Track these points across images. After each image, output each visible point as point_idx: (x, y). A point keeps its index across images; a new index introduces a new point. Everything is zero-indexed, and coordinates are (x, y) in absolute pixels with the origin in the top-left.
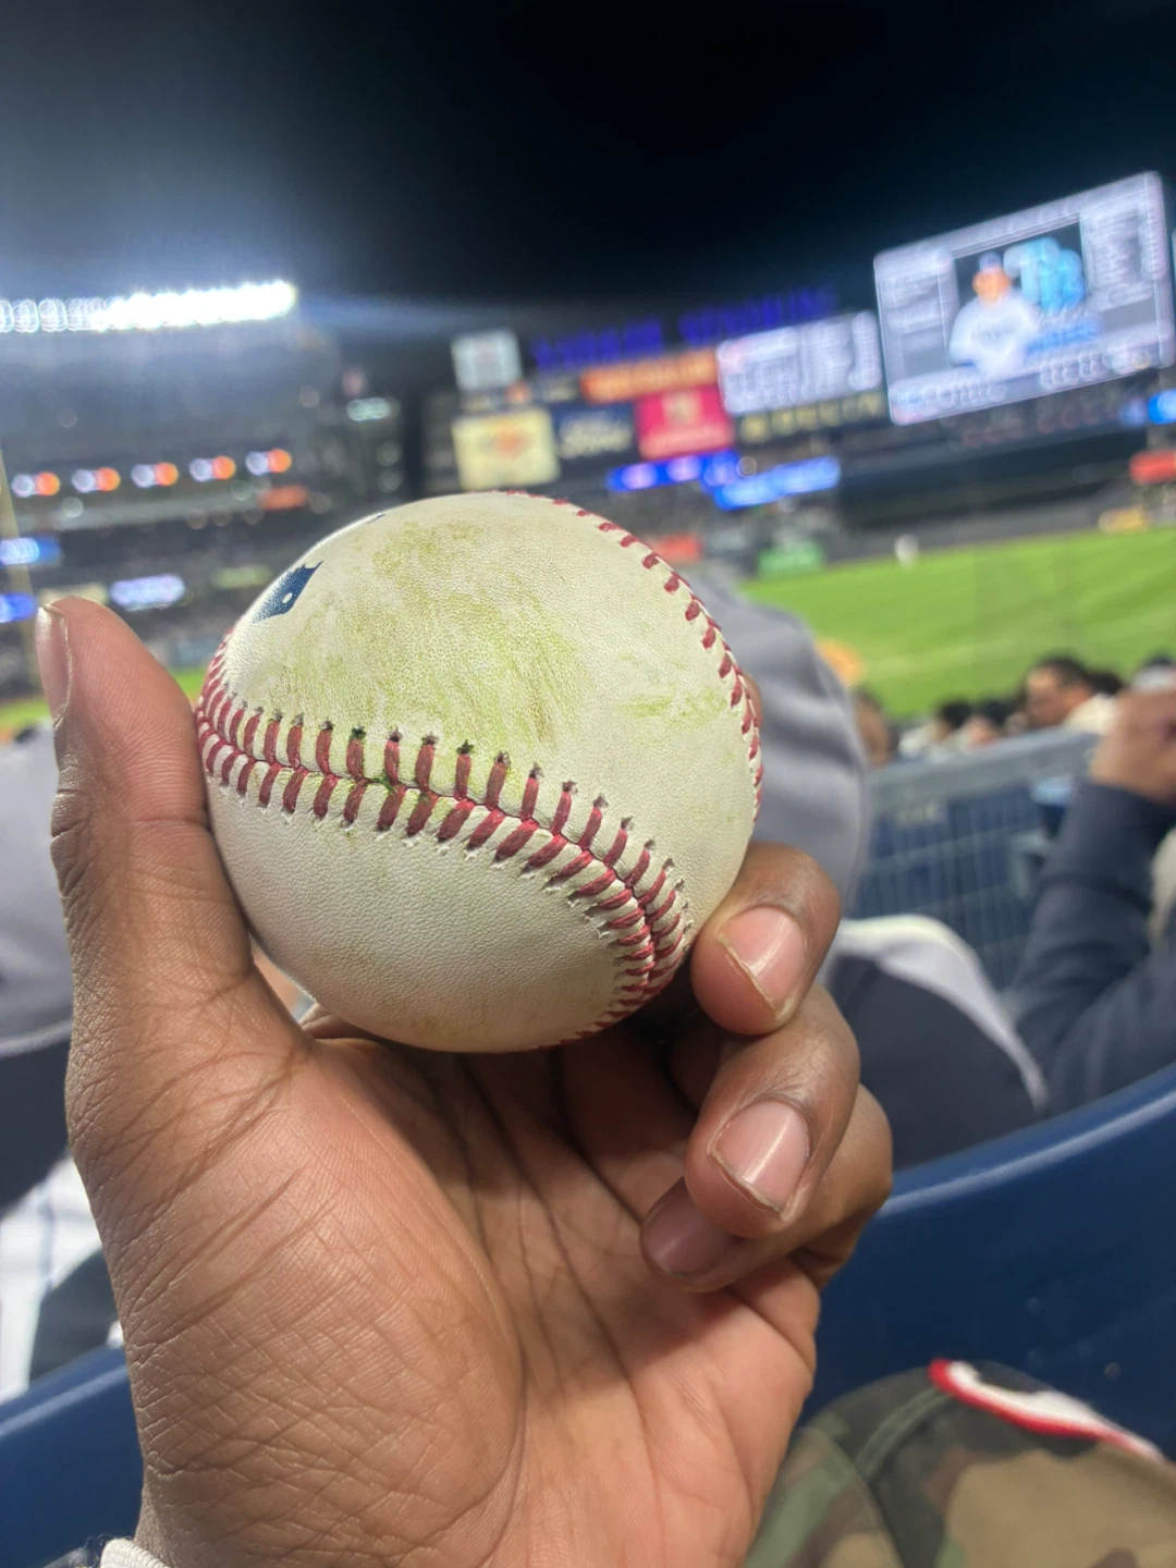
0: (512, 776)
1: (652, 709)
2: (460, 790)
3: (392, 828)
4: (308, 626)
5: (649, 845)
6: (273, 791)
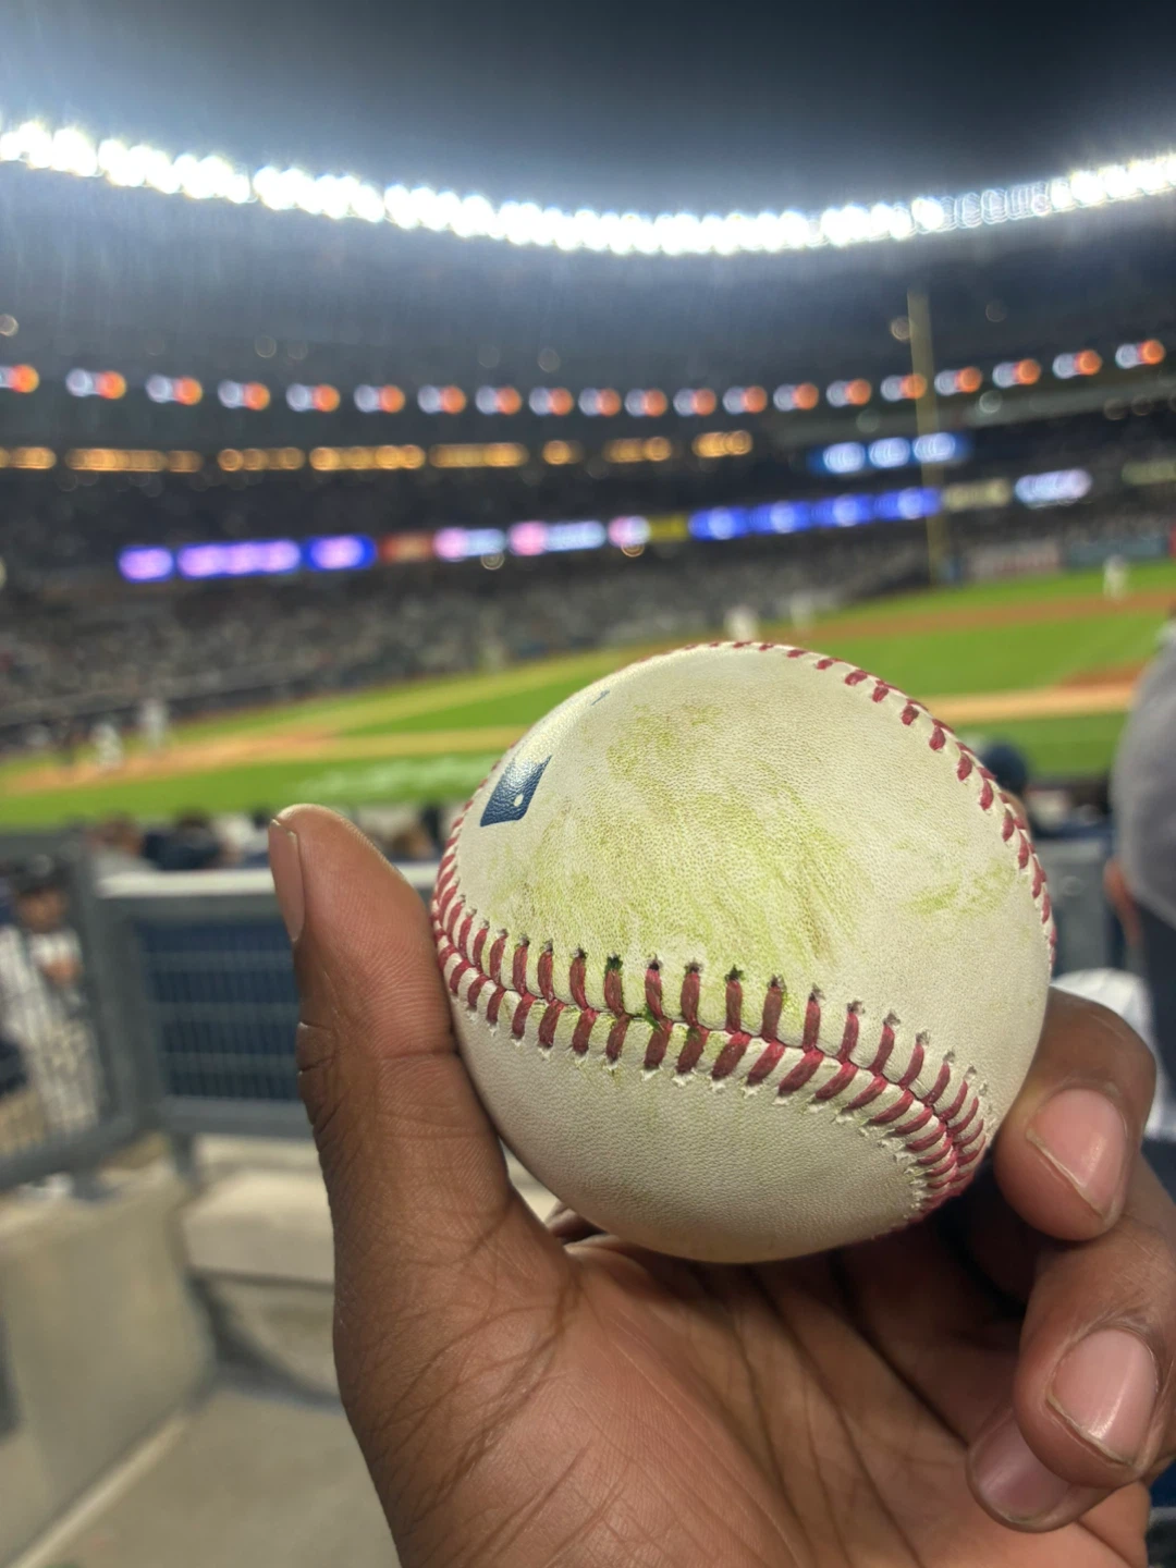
0: (789, 1003)
1: (939, 903)
2: (733, 1023)
3: (661, 1067)
4: (545, 838)
5: (950, 1056)
6: (526, 1025)
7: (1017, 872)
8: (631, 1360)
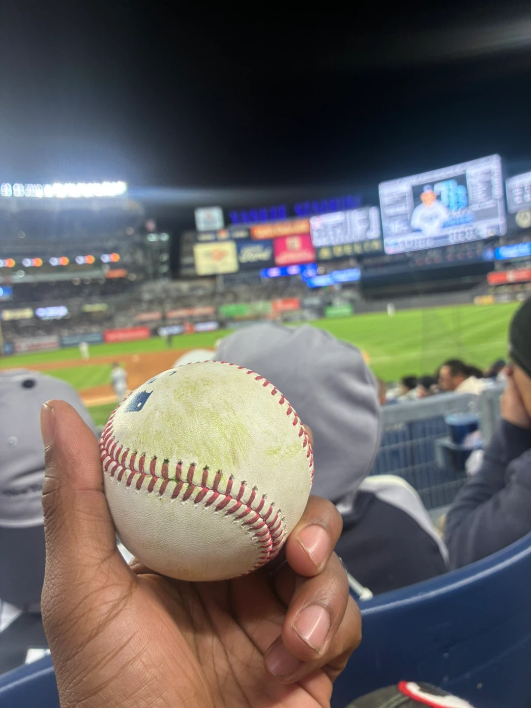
0: (223, 479)
1: (275, 452)
2: (203, 484)
3: (177, 498)
4: (148, 418)
5: (272, 504)
6: (132, 481)
7: (302, 448)
8: (154, 607)
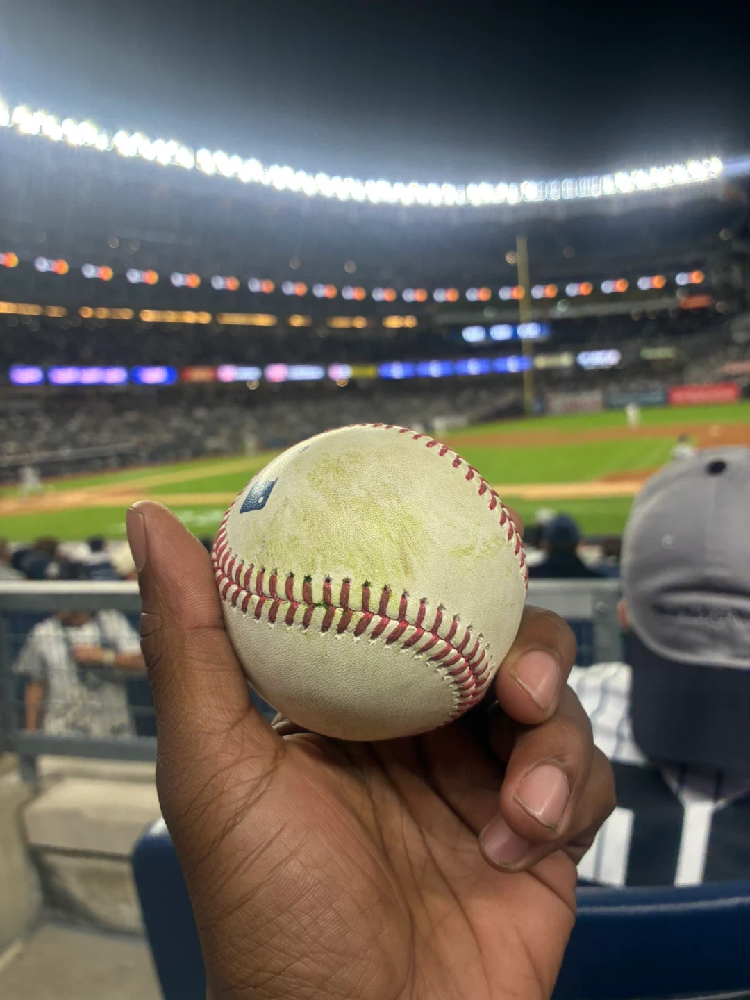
0: (392, 598)
1: (466, 552)
2: (365, 607)
3: (329, 630)
4: (275, 519)
5: (470, 627)
6: (263, 611)
7: (507, 541)
8: (311, 784)
